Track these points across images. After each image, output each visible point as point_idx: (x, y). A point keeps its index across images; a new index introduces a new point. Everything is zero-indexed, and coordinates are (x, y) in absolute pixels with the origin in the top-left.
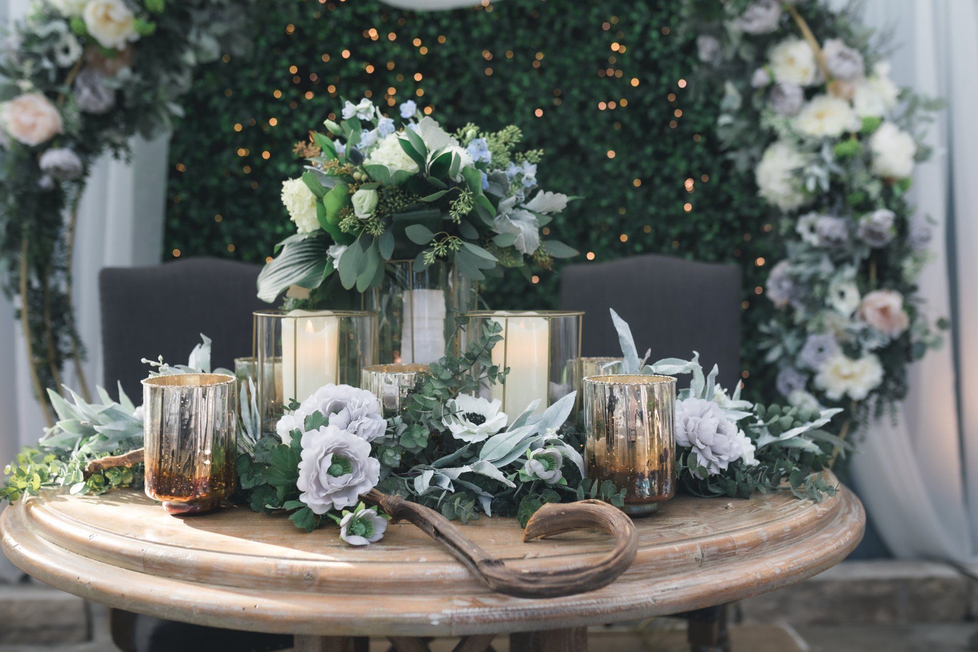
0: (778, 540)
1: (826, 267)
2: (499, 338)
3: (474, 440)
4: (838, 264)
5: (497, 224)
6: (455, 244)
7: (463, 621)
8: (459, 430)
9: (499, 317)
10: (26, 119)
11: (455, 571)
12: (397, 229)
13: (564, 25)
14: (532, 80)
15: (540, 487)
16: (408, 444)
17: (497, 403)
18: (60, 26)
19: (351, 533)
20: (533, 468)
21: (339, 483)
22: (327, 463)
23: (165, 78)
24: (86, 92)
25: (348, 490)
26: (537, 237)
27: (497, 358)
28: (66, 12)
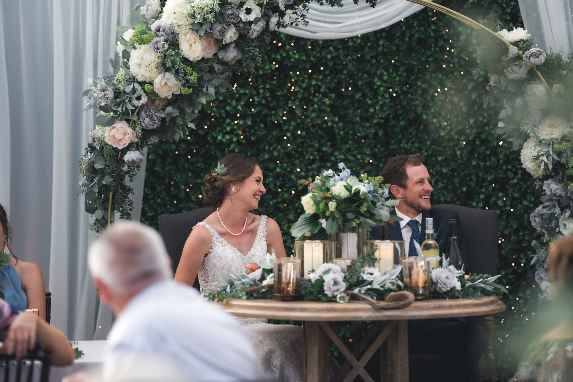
0: (458, 306)
1: (558, 210)
2: (377, 249)
3: (371, 280)
4: (563, 209)
5: (376, 211)
6: (362, 219)
7: (371, 317)
8: (366, 277)
9: (377, 242)
10: (119, 136)
11: (368, 306)
12: (343, 214)
13: (412, 36)
14: (389, 74)
15: (390, 290)
16: (351, 281)
17: (377, 269)
18: (137, 86)
19: (340, 300)
20: (388, 285)
21: (336, 288)
22: (332, 283)
23: (188, 110)
24: (147, 120)
25: (337, 290)
26: (389, 215)
27: (377, 255)
28: (140, 79)
